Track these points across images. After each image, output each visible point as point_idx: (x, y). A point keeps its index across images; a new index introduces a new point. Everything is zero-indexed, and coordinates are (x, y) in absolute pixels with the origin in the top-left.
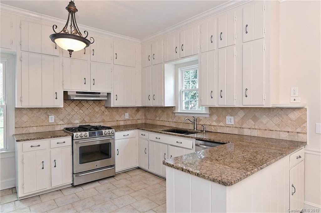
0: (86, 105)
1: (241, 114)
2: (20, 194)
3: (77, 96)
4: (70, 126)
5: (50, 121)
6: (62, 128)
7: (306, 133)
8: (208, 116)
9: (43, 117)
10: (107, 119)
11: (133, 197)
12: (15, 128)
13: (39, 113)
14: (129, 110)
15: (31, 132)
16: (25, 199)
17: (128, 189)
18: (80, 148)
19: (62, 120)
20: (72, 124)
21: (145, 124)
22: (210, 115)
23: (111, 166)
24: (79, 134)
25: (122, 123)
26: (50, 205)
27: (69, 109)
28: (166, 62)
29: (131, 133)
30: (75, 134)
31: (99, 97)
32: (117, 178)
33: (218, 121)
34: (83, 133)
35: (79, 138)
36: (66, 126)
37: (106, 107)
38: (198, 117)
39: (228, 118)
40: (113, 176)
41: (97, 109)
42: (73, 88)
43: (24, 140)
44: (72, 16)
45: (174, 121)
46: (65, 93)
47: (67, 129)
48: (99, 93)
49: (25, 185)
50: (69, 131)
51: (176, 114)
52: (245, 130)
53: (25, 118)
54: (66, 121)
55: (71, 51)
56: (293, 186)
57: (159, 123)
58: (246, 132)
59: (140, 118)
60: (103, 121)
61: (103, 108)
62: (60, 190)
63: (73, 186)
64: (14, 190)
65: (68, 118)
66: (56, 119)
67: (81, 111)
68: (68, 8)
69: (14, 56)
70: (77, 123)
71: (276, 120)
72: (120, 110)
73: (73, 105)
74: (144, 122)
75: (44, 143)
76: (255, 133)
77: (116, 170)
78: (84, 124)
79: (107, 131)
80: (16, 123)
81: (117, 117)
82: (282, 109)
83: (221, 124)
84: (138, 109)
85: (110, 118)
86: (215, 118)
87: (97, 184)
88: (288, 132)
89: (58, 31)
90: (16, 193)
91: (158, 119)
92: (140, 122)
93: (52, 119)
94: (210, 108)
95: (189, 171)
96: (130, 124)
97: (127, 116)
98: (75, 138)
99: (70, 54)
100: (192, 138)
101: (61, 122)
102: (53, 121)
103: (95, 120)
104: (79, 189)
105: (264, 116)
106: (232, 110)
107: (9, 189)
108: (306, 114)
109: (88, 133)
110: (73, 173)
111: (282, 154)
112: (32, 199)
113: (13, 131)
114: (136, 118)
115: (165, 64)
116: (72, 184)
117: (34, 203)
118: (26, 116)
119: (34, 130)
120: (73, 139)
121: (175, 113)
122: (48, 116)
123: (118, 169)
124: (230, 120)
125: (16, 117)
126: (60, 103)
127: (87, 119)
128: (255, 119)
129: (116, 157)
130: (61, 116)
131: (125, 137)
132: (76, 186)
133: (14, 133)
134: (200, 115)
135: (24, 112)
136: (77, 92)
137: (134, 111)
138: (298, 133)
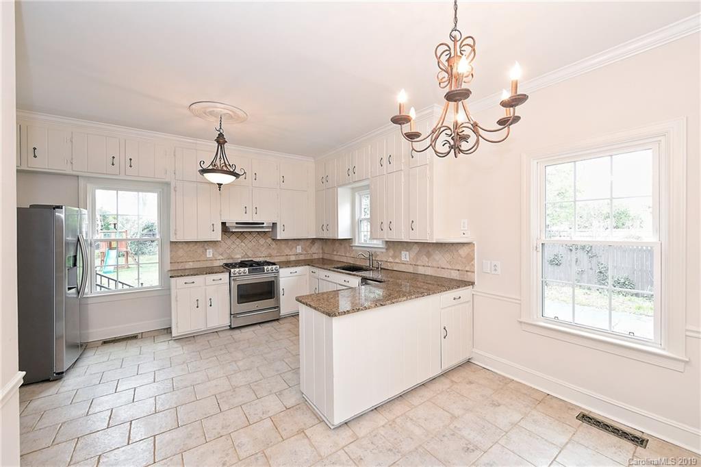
0: (249, 237)
1: (416, 249)
2: (174, 334)
3: (237, 227)
4: (230, 261)
5: (208, 256)
6: (222, 264)
7: (474, 272)
8: (384, 250)
9: (200, 250)
10: (274, 252)
11: (292, 341)
12: (171, 263)
13: (196, 247)
14: (302, 243)
15: (187, 267)
16: (179, 339)
17: (290, 333)
18: (238, 286)
19: (222, 254)
20: (232, 258)
21: (322, 259)
22: (387, 249)
23: (275, 308)
24: (237, 270)
25: (293, 258)
26: (203, 345)
27: (229, 242)
28: (340, 186)
29: (299, 269)
30: (232, 270)
31: (263, 227)
32: (281, 322)
33: (394, 257)
34: (242, 269)
35: (237, 274)
36: (225, 262)
37: (273, 239)
38: (375, 252)
39: (403, 253)
40: (277, 320)
41: (262, 241)
42: (232, 219)
43: (178, 276)
44: (221, 148)
45: (352, 255)
46: (224, 224)
47: (226, 265)
48: (263, 224)
49: (179, 324)
50: (228, 267)
51: (354, 248)
52: (419, 267)
53: (181, 252)
54: (225, 256)
55: (220, 185)
56: (445, 329)
57: (336, 258)
58: (421, 270)
59: (316, 252)
60: (270, 256)
61: (269, 240)
62: (216, 332)
63: (231, 328)
64: (168, 330)
65: (228, 252)
66: (215, 253)
67: (243, 244)
68: (217, 141)
69: (168, 184)
70: (239, 257)
71: (448, 256)
72: (290, 243)
73: (233, 237)
74: (321, 257)
75: (199, 279)
76: (429, 272)
77: (281, 312)
78: (247, 259)
79: (270, 267)
80: (171, 258)
81: (287, 251)
82: (453, 244)
83: (397, 260)
84: (314, 241)
85: (278, 252)
86: (391, 252)
87: (258, 327)
88: (459, 270)
89: (205, 166)
90: (171, 333)
91: (335, 253)
92: (316, 256)
93: (210, 253)
94: (387, 242)
95: (310, 306)
96: (303, 258)
97: (299, 249)
98: (232, 275)
99: (220, 188)
100: (357, 276)
101: (221, 257)
102: (211, 256)
103: (260, 254)
104: (237, 332)
105: (437, 252)
106: (406, 245)
107: (164, 329)
108: (474, 250)
109: (247, 269)
110: (231, 314)
111: (422, 293)
112: (187, 339)
113: (168, 267)
114: (310, 252)
115: (339, 189)
116: (230, 326)
117: (187, 343)
118: (181, 250)
119: (190, 265)
120: (230, 277)
121: (352, 246)
122: (206, 250)
123: (283, 312)
124: (405, 256)
125: (171, 251)
126: (217, 235)
127: (250, 253)
128: (429, 255)
129: (282, 297)
130: (221, 250)
131: (292, 274)
132: (234, 328)
133: (169, 269)
134: (376, 250)
135: (180, 246)
136: (237, 223)
137: (308, 243)
138: (467, 271)
